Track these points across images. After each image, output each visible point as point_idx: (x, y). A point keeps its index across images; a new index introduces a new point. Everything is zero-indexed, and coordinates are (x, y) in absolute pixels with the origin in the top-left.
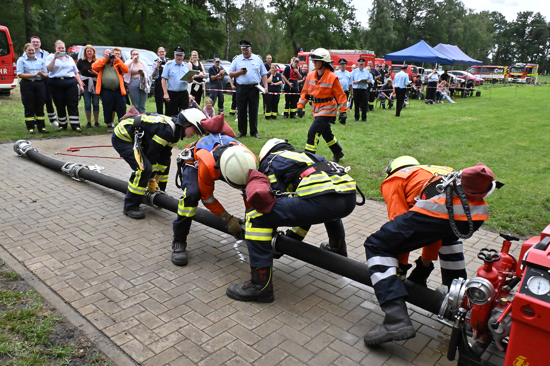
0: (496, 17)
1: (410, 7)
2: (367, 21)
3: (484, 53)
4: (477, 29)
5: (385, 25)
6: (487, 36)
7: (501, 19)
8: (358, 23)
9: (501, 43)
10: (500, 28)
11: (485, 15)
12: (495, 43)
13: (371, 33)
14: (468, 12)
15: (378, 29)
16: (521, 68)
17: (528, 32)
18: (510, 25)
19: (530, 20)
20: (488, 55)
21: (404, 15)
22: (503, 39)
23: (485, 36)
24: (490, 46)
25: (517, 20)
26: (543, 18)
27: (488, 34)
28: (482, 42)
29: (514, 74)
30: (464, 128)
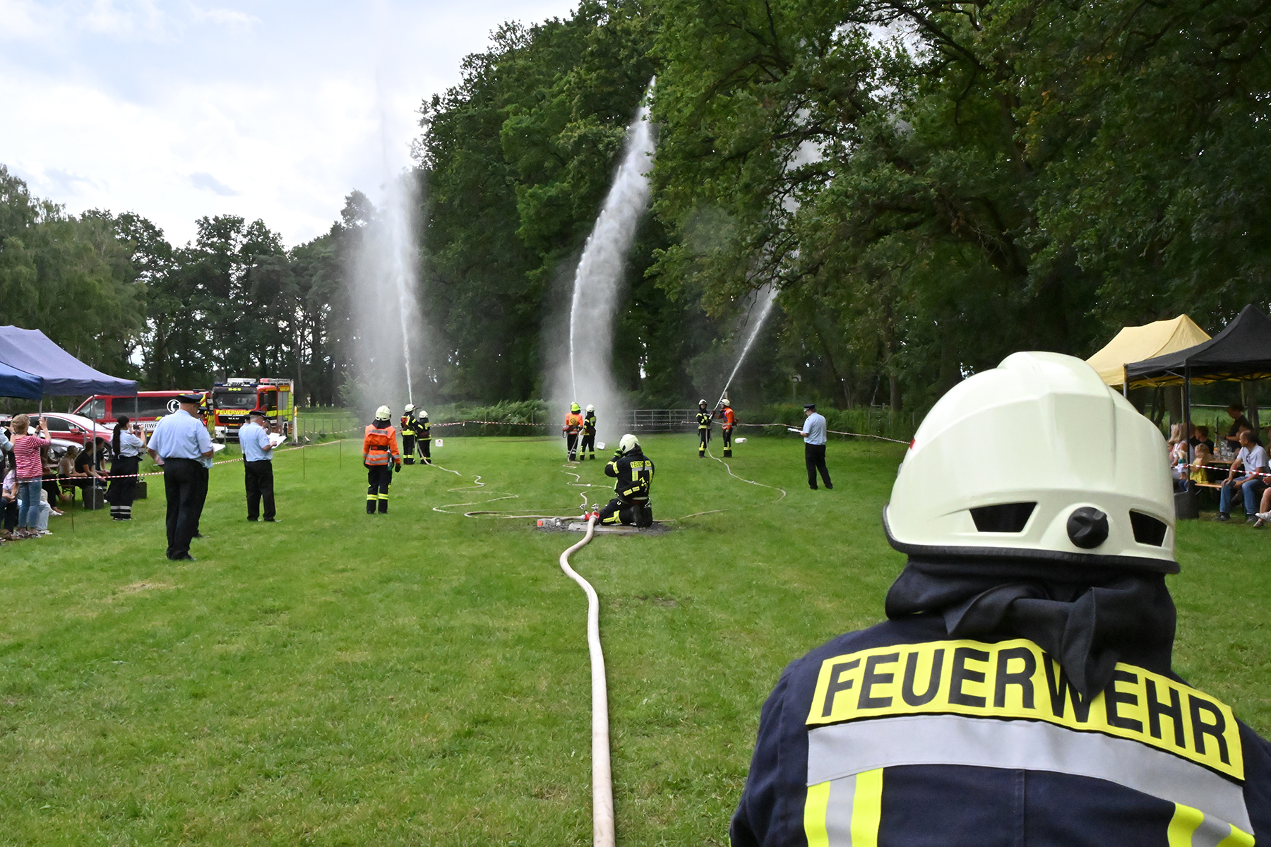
3: (113, 347)
4: (81, 269)
6: (117, 291)
7: (151, 238)
9: (163, 315)
10: (152, 266)
11: (96, 222)
12: (145, 314)
14: (42, 213)
16: (245, 393)
17: (239, 278)
18: (182, 256)
19: (238, 242)
20: (130, 353)
22: (166, 301)
23: (109, 292)
24: (129, 325)
25: (199, 242)
26: (274, 240)
27: (120, 284)
28: (103, 310)
29: (228, 413)
30: (148, 627)
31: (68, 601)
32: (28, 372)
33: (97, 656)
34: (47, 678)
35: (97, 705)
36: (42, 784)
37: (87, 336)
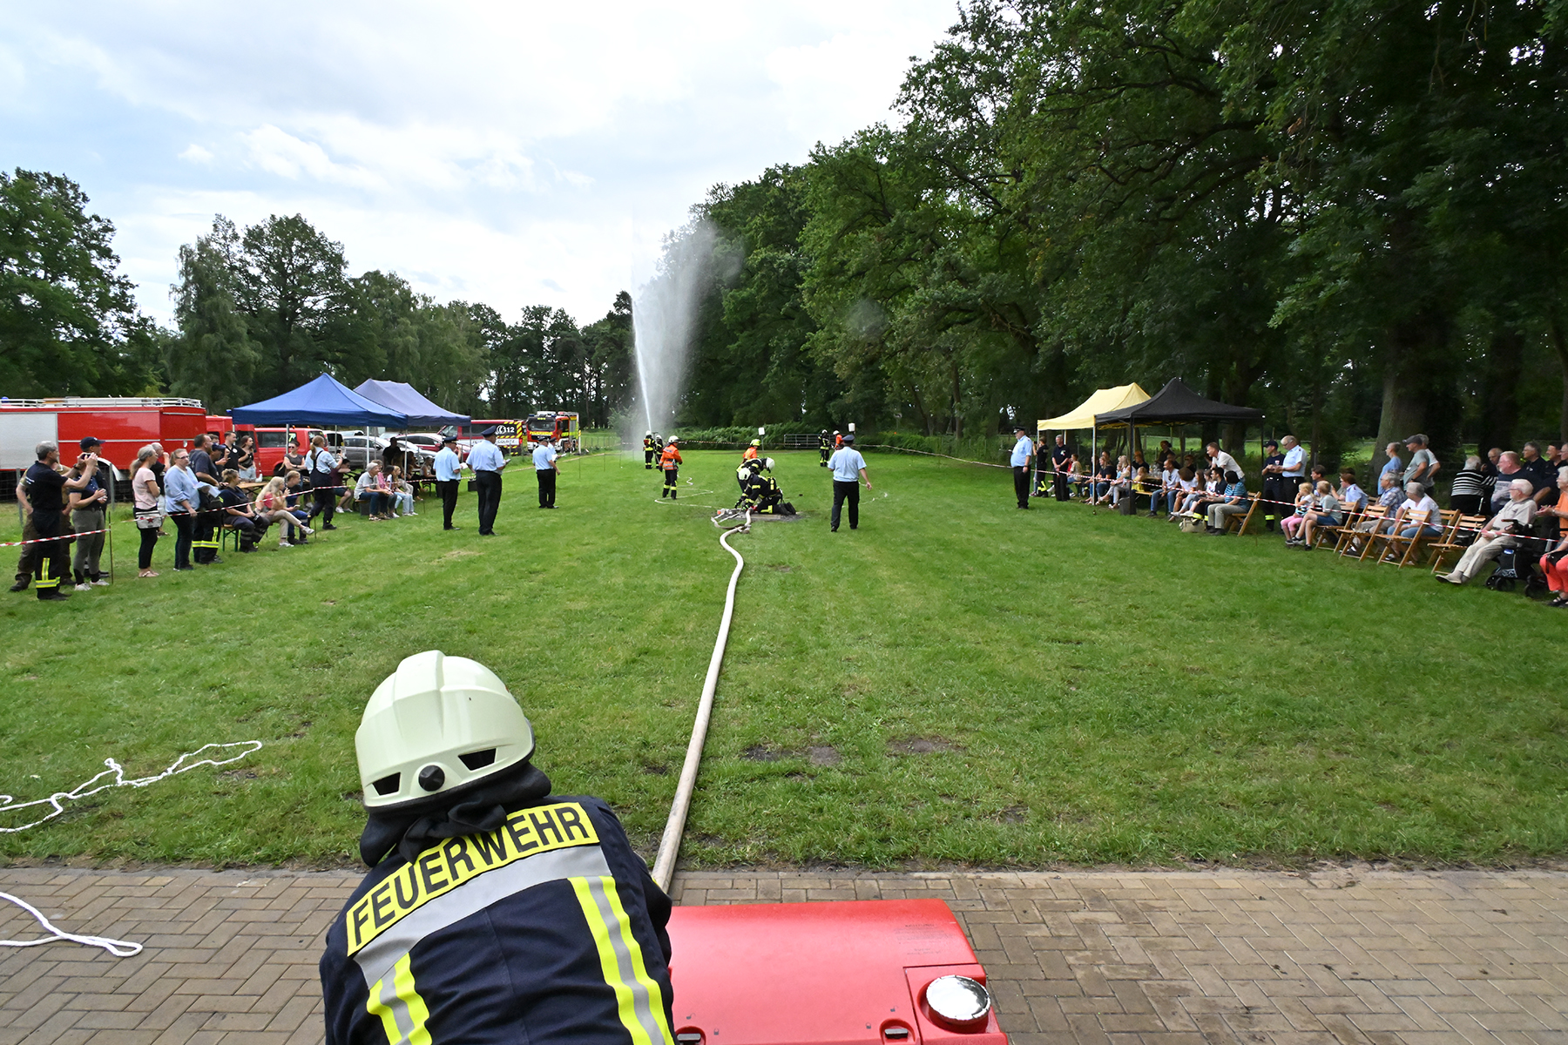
0: (484, 315)
1: (286, 288)
2: (173, 316)
3: (468, 390)
4: (447, 339)
5: (224, 327)
6: (471, 353)
7: (493, 319)
8: (145, 320)
9: (501, 369)
10: (494, 337)
11: (458, 309)
12: (488, 367)
13: (189, 347)
14: (421, 302)
15: (206, 335)
16: (549, 421)
17: (549, 346)
18: (512, 331)
19: (548, 322)
20: (479, 393)
21: (273, 304)
22: (503, 360)
23: (466, 355)
24: (480, 375)
25: (524, 322)
26: (571, 322)
27: (473, 349)
28: (461, 365)
29: (537, 434)
30: (452, 583)
31: (409, 563)
32: (398, 411)
33: (416, 603)
34: (380, 618)
35: (407, 638)
36: (359, 692)
37: (452, 382)
